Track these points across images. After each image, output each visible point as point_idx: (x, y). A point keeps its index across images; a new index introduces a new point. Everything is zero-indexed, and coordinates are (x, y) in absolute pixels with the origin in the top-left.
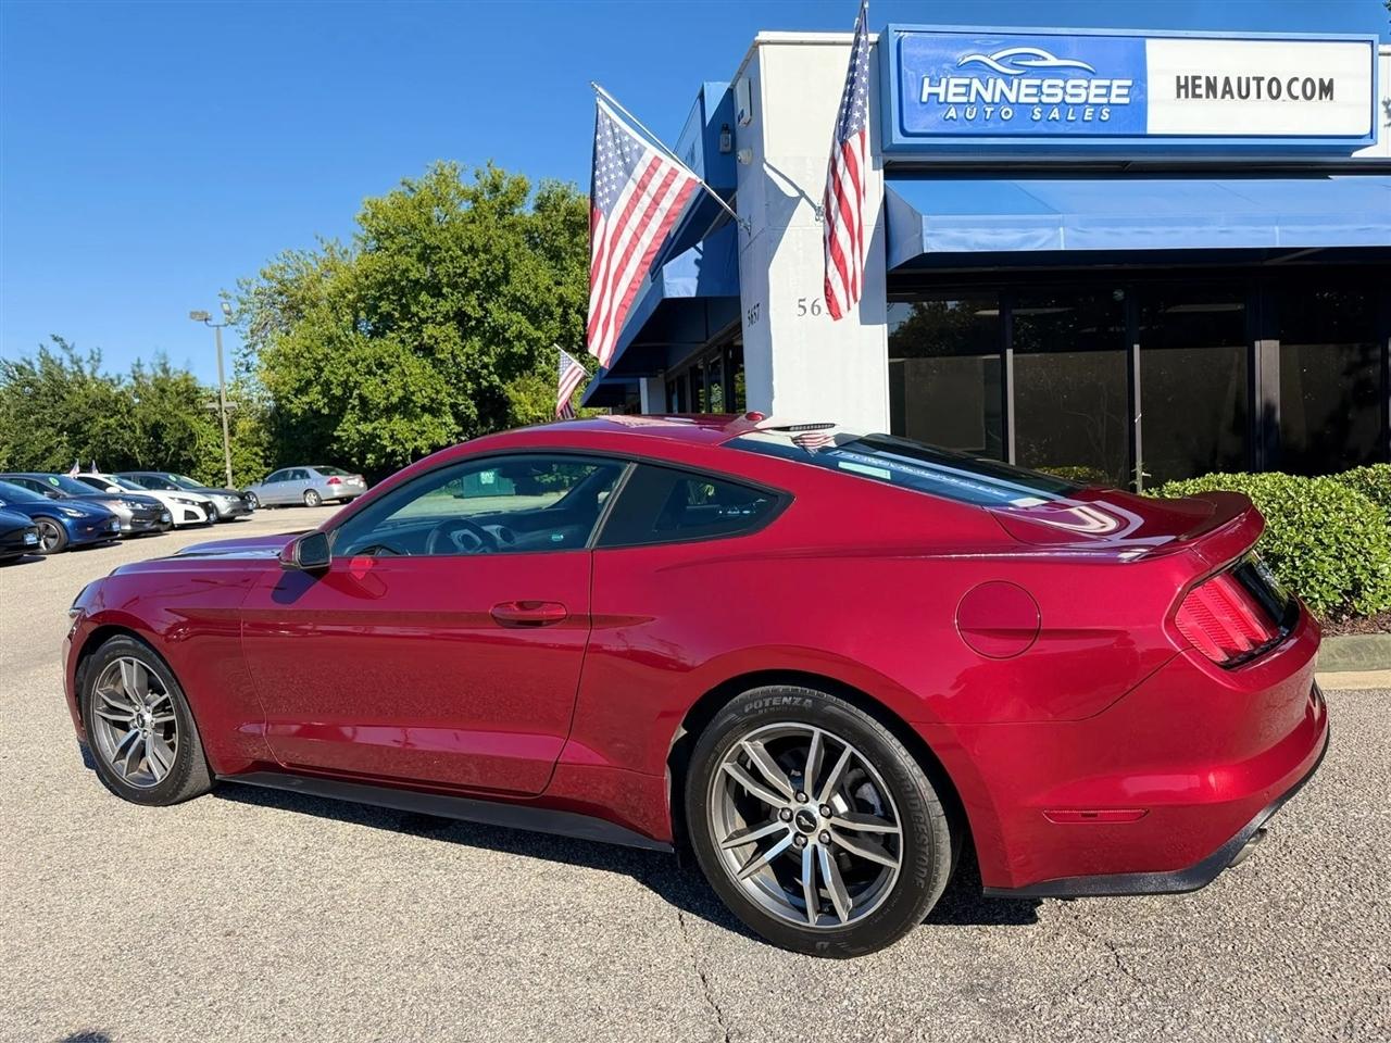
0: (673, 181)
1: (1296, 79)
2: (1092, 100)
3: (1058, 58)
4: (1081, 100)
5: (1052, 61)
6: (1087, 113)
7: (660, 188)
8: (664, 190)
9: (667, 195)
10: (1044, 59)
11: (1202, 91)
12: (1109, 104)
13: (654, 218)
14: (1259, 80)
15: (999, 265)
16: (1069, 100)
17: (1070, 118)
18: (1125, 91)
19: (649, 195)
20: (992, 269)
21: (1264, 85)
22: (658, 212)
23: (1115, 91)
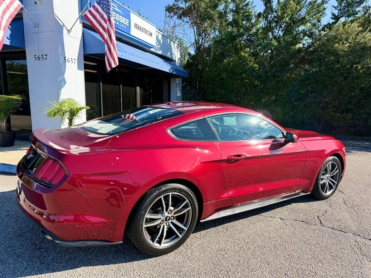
0: (14, 2)
1: (148, 31)
2: (124, 23)
3: (119, 9)
4: (122, 22)
5: (117, 10)
6: (123, 26)
7: (9, 3)
8: (11, 4)
9: (12, 6)
10: (116, 8)
11: (138, 28)
12: (126, 25)
13: (7, 13)
14: (144, 29)
15: (99, 57)
16: (120, 21)
17: (120, 25)
18: (128, 23)
19: (5, 4)
20: (97, 58)
21: (145, 30)
22: (8, 12)
23: (127, 22)
